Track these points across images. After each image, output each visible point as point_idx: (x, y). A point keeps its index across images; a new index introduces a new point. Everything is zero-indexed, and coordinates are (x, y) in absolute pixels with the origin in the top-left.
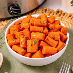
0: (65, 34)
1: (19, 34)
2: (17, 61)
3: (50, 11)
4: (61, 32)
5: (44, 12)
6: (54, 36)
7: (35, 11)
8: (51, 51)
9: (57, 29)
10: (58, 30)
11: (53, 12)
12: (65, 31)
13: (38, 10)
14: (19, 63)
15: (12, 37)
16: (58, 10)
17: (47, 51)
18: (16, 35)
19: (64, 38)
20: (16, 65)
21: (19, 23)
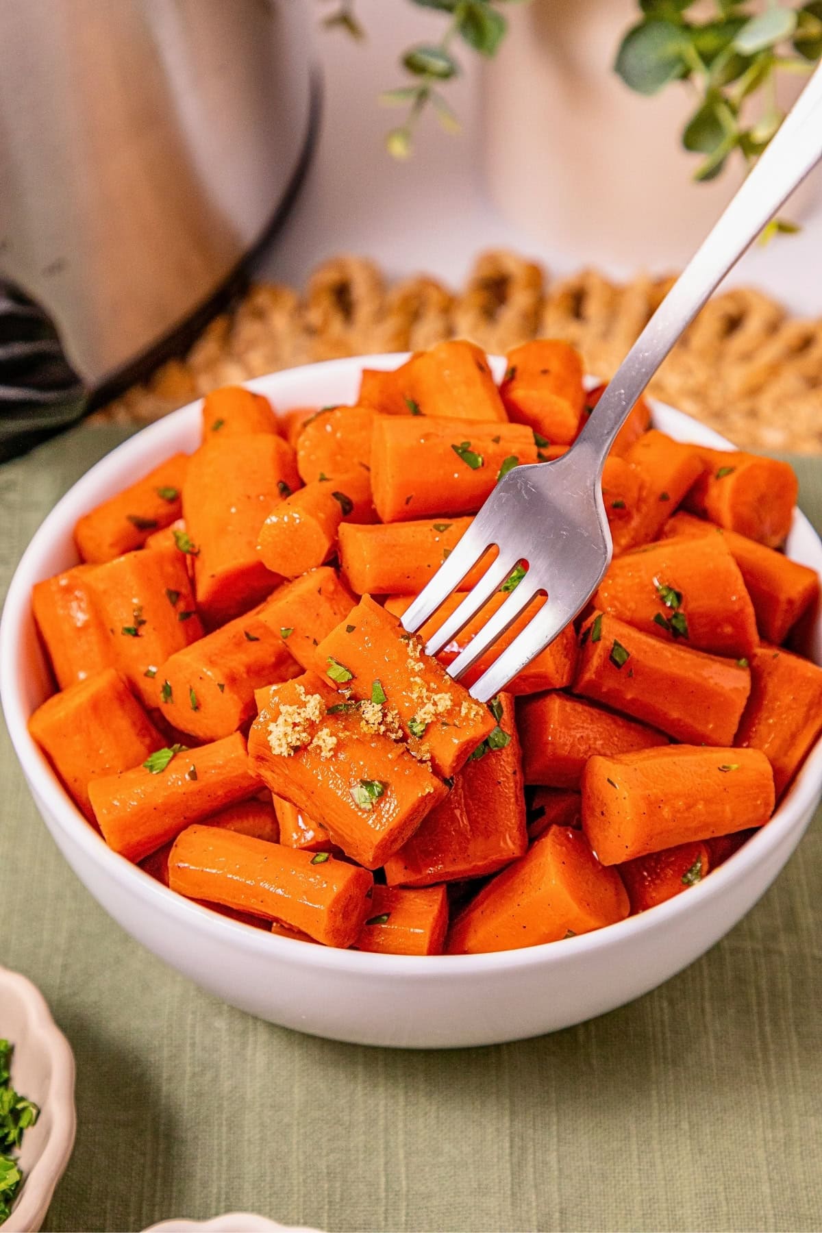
0: (776, 541)
1: (212, 663)
2: (221, 1024)
3: (394, 297)
4: (719, 525)
5: (326, 323)
6: (679, 596)
7: (218, 326)
8: (708, 801)
9: (663, 498)
10: (673, 514)
11: (434, 297)
12: (762, 500)
13: (243, 310)
14: (263, 1035)
15: (123, 722)
16: (487, 272)
17: (666, 812)
18: (168, 691)
19: (790, 602)
20: (226, 1085)
21: (130, 518)
